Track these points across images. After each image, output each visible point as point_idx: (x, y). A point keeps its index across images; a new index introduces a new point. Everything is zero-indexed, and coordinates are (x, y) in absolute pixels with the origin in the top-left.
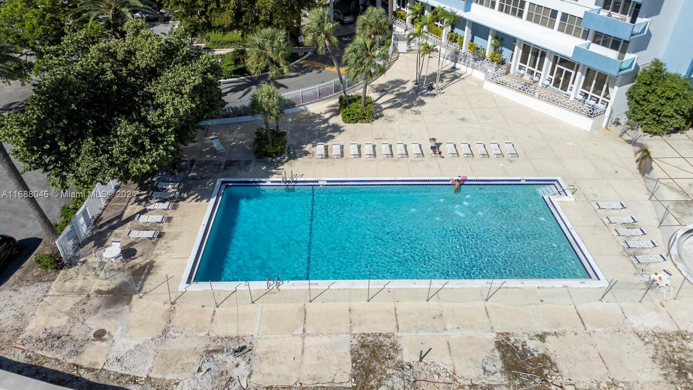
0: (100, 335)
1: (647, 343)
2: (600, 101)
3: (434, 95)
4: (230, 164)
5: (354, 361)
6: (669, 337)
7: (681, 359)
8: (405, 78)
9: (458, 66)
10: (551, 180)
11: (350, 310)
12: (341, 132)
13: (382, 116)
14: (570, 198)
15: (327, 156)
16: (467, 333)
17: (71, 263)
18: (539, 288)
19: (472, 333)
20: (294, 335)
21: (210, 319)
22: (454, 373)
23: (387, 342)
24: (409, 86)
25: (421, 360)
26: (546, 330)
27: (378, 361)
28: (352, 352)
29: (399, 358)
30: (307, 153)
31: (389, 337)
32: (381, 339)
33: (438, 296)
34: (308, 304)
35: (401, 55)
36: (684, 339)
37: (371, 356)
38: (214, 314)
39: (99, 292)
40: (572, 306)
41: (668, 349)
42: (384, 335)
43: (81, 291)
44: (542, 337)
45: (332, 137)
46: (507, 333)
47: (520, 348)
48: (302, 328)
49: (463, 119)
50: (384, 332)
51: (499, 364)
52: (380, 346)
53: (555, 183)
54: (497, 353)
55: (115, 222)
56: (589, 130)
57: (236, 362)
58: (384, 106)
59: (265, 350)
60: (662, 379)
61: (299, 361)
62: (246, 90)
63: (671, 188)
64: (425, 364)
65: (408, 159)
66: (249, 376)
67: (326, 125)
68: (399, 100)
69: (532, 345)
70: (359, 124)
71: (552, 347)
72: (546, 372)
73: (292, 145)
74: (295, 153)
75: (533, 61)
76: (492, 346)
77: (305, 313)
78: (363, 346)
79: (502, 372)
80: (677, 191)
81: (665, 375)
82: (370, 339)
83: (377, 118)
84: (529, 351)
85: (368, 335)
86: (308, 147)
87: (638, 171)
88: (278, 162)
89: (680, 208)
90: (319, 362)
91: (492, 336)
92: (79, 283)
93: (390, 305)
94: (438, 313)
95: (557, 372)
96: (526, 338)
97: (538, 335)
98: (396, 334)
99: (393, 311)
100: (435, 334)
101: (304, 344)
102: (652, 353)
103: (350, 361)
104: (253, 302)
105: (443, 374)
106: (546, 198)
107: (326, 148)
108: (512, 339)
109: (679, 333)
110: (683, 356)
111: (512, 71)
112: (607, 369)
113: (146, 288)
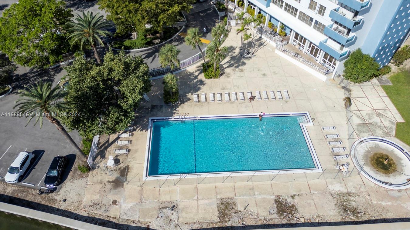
0: (115, 202)
1: (334, 198)
2: (331, 66)
3: (250, 58)
4: (153, 107)
5: (218, 210)
6: (343, 195)
7: (346, 204)
8: (234, 45)
9: (263, 37)
11: (215, 187)
12: (204, 84)
13: (224, 73)
14: (311, 124)
15: (199, 101)
16: (263, 196)
17: (94, 168)
18: (293, 174)
19: (265, 196)
20: (194, 200)
21: (158, 193)
22: (258, 214)
23: (231, 201)
24: (237, 51)
25: (245, 209)
26: (295, 193)
27: (228, 210)
28: (217, 207)
29: (236, 208)
30: (189, 99)
31: (232, 199)
32: (229, 200)
33: (252, 180)
34: (198, 185)
35: (232, 27)
36: (349, 195)
37: (225, 208)
38: (159, 191)
39: (109, 182)
40: (307, 182)
41: (342, 200)
43: (101, 182)
44: (293, 197)
45: (200, 88)
46: (279, 196)
47: (284, 202)
48: (196, 196)
49: (264, 75)
50: (230, 197)
51: (276, 210)
52: (229, 203)
53: (305, 115)
54: (275, 205)
55: (107, 145)
56: (325, 81)
57: (172, 213)
58: (225, 66)
59: (183, 207)
60: (337, 214)
61: (197, 211)
62: (153, 56)
63: (358, 117)
64: (247, 211)
65: (238, 102)
66: (178, 219)
67: (197, 80)
68: (232, 62)
69: (289, 200)
70: (213, 79)
71: (297, 201)
72: (293, 212)
73: (181, 94)
74: (184, 100)
76: (273, 202)
77: (197, 189)
78: (222, 204)
79: (276, 213)
80: (360, 118)
81: (339, 212)
82: (224, 200)
83: (221, 75)
84: (288, 203)
85: (224, 198)
86: (189, 95)
87: (344, 106)
88: (176, 105)
89: (360, 128)
90: (205, 212)
91: (273, 197)
92: (99, 178)
93: (232, 184)
94: (252, 187)
95: (298, 212)
96: (287, 198)
97: (292, 196)
98: (235, 198)
99: (233, 187)
100: (250, 197)
101: (198, 203)
102: (335, 202)
103: (217, 210)
104: (175, 185)
105: (254, 215)
106: (301, 124)
107: (198, 95)
108: (281, 198)
109: (347, 193)
110: (347, 203)
111: (290, 42)
112: (317, 210)
113: (128, 179)
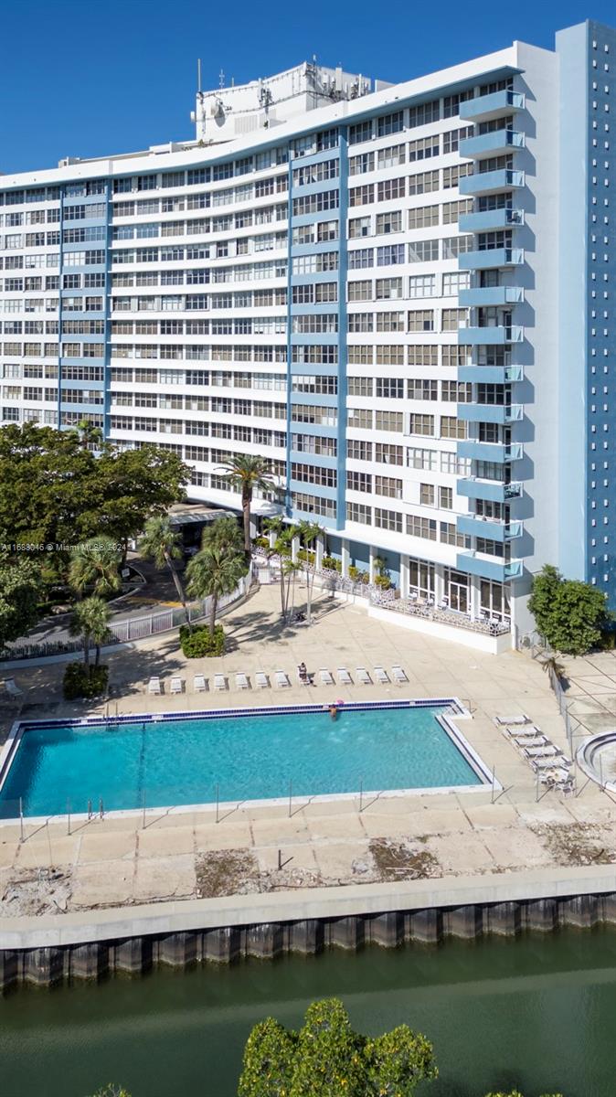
1: (540, 835)
3: (306, 626)
4: (28, 708)
5: (198, 876)
6: (565, 829)
7: (575, 846)
8: (268, 610)
9: (337, 594)
10: (446, 701)
11: (194, 833)
12: (181, 668)
13: (236, 649)
14: (467, 716)
15: (163, 693)
16: (336, 841)
18: (422, 796)
19: (342, 841)
20: (123, 860)
21: (14, 853)
22: (319, 876)
23: (241, 857)
24: (274, 618)
25: (280, 868)
26: (428, 832)
27: (229, 874)
28: (196, 869)
29: (254, 869)
30: (135, 691)
31: (243, 852)
32: (233, 854)
33: (303, 812)
34: (141, 832)
35: (262, 586)
36: (581, 829)
37: (220, 871)
38: (19, 849)
40: (461, 811)
41: (563, 839)
42: (236, 851)
44: (423, 839)
45: (170, 674)
46: (385, 839)
47: (398, 850)
48: (133, 853)
49: (342, 649)
50: (236, 848)
51: (372, 863)
52: (231, 861)
53: (452, 704)
54: (371, 855)
56: (496, 653)
57: (50, 889)
58: (239, 639)
59: (87, 875)
60: (551, 861)
61: (131, 881)
64: (286, 872)
65: (271, 690)
66: (69, 898)
67: (162, 661)
68: (260, 633)
69: (410, 847)
70: (206, 658)
71: (432, 845)
72: (424, 866)
73: (114, 684)
74: (119, 691)
75: (423, 579)
76: (367, 849)
77: (138, 839)
78: (210, 862)
79: (373, 869)
81: (556, 858)
82: (219, 856)
83: (230, 651)
84: (407, 852)
85: (217, 852)
86: (137, 685)
88: (96, 701)
89: (595, 720)
90: (156, 880)
91: (367, 842)
93: (245, 824)
94: (304, 827)
95: (437, 864)
96: (405, 841)
97: (418, 838)
98: (252, 848)
99: (248, 830)
100: (298, 845)
101: (136, 866)
102: (544, 840)
103: (195, 876)
104: (70, 834)
105: (306, 879)
106: (439, 718)
107: (162, 685)
108: (389, 843)
109: (576, 825)
110: (578, 843)
111: (402, 596)
112: (493, 858)
